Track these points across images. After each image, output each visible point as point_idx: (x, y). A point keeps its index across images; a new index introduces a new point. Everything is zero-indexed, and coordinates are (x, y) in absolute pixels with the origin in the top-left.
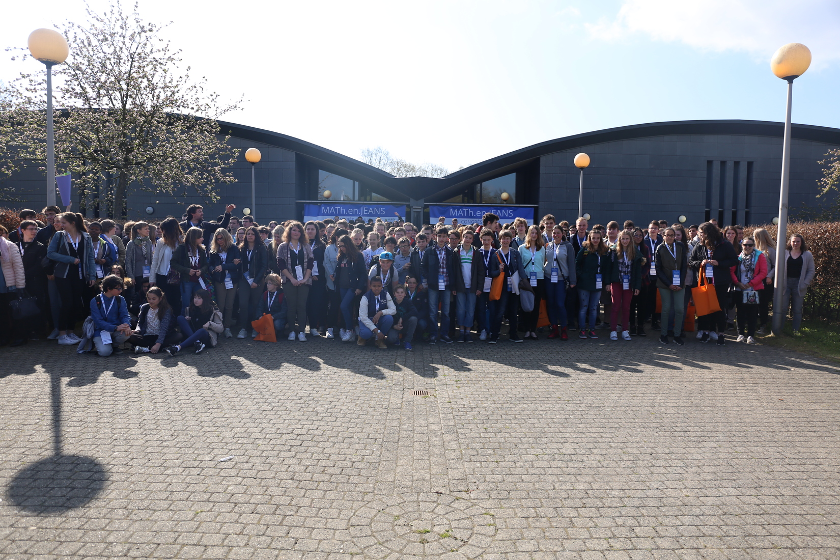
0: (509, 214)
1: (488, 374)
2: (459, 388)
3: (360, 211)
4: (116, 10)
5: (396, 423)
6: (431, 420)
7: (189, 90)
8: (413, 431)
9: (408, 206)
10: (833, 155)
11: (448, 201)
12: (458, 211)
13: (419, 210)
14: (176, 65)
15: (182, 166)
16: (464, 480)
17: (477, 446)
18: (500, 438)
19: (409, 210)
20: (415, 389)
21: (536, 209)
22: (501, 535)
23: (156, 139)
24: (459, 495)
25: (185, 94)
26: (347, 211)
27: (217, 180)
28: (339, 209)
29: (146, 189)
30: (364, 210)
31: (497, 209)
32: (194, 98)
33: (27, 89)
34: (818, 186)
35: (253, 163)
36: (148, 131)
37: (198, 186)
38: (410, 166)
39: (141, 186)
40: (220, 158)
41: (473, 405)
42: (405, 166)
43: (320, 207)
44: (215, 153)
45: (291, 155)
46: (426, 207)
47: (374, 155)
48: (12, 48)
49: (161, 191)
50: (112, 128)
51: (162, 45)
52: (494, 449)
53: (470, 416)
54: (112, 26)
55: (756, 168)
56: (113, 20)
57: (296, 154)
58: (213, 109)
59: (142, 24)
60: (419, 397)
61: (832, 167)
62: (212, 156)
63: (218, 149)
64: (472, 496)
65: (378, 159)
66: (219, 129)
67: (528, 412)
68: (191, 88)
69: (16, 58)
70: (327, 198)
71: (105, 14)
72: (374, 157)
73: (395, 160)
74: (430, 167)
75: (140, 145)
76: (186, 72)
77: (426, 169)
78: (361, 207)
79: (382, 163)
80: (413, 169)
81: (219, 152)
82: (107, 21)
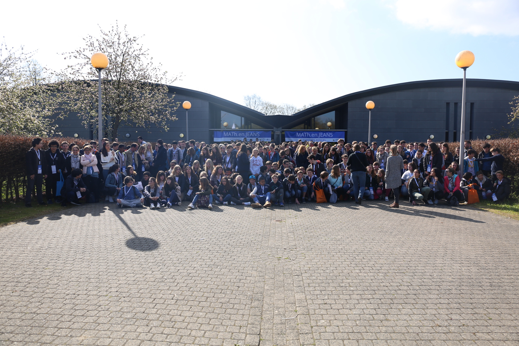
0: (330, 135)
1: (310, 214)
2: (296, 219)
3: (245, 135)
4: (115, 29)
5: (268, 230)
6: (283, 229)
7: (152, 70)
8: (276, 232)
9: (272, 131)
10: (517, 99)
11: (294, 128)
12: (301, 134)
13: (279, 134)
14: (146, 58)
15: (148, 112)
16: (295, 245)
17: (302, 236)
18: (312, 234)
19: (272, 133)
20: (276, 220)
21: (346, 132)
22: (307, 258)
23: (134, 97)
24: (293, 249)
25: (150, 73)
26: (238, 135)
27: (168, 119)
28: (234, 134)
29: (128, 124)
30: (247, 134)
31: (324, 133)
32: (155, 75)
33: (70, 73)
35: (187, 109)
36: (131, 93)
37: (157, 122)
38: (273, 106)
39: (126, 122)
40: (170, 107)
41: (302, 224)
42: (271, 106)
43: (223, 132)
44: (167, 105)
45: (206, 104)
46: (283, 131)
47: (252, 99)
48: (65, 53)
49: (138, 126)
50: (113, 93)
51: (139, 47)
52: (308, 238)
53: (300, 228)
54: (113, 38)
55: (476, 106)
56: (113, 34)
57: (209, 103)
58: (164, 79)
59: (129, 37)
60: (278, 223)
61: (517, 106)
62: (166, 106)
63: (168, 102)
64: (298, 249)
65: (254, 101)
66: (167, 91)
68: (153, 69)
69: (67, 58)
70: (226, 127)
71: (109, 32)
72: (252, 100)
73: (264, 102)
74: (286, 106)
75: (127, 101)
76: (150, 61)
77: (283, 107)
78: (246, 132)
79: (256, 104)
80: (275, 107)
81: (169, 104)
82: (110, 35)
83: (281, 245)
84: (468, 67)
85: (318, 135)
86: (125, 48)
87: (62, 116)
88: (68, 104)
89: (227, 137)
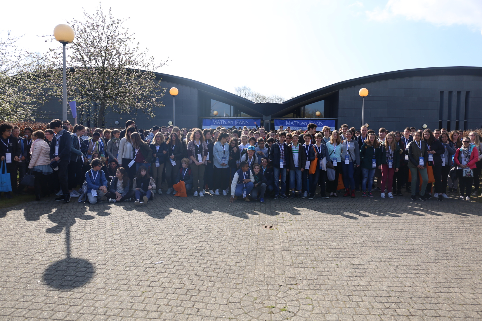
0: (320, 124)
1: (308, 217)
2: (291, 224)
3: (234, 123)
4: (99, 12)
5: (255, 244)
6: (275, 243)
7: (139, 56)
8: (265, 249)
9: (262, 119)
11: (283, 117)
12: (291, 122)
13: (268, 122)
14: (132, 42)
15: (135, 98)
16: (294, 278)
19: (262, 122)
20: (266, 225)
21: (336, 121)
22: (316, 311)
23: (120, 83)
24: (291, 287)
25: (136, 58)
26: (227, 123)
27: (154, 105)
28: (223, 122)
29: (115, 111)
30: (236, 122)
32: (141, 60)
33: (52, 57)
35: (174, 96)
36: (116, 79)
37: (143, 109)
38: (263, 97)
39: (113, 109)
40: (156, 93)
41: (300, 234)
42: (260, 97)
43: (211, 120)
44: (153, 91)
45: (195, 92)
46: (272, 120)
47: (242, 91)
48: (45, 35)
49: (123, 112)
50: (97, 77)
51: (124, 31)
53: (298, 241)
54: (97, 21)
55: (471, 95)
56: (98, 18)
57: (198, 90)
58: (152, 65)
59: (113, 19)
60: (268, 230)
62: (151, 92)
63: (154, 88)
64: (299, 287)
65: (245, 93)
66: (155, 77)
67: (332, 239)
68: (140, 54)
69: (47, 41)
70: (216, 115)
71: (94, 15)
73: (254, 93)
74: (274, 97)
75: (112, 87)
76: (137, 46)
78: (235, 120)
79: (247, 95)
80: (265, 98)
81: (155, 90)
82: (94, 19)
83: (273, 275)
86: (110, 31)
87: (43, 101)
89: (216, 125)
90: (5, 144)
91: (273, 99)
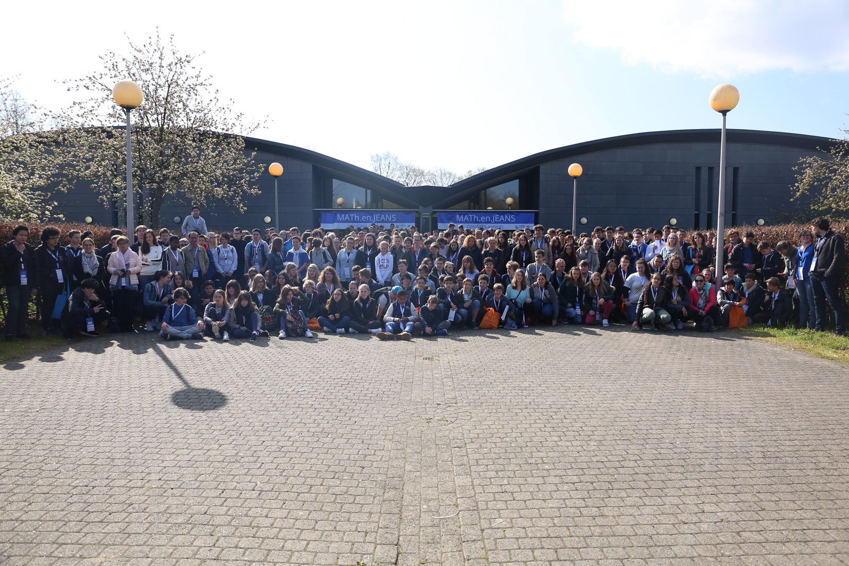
0: (511, 219)
2: (456, 355)
3: (373, 218)
4: (154, 41)
5: (410, 374)
6: (435, 372)
7: (218, 112)
8: (423, 377)
9: (417, 212)
10: (805, 163)
11: (452, 207)
12: (464, 216)
13: (428, 217)
14: (208, 91)
15: (211, 180)
16: (455, 398)
17: (465, 384)
18: (481, 380)
19: (417, 215)
20: (424, 357)
21: (537, 214)
22: (474, 419)
23: (188, 156)
24: (451, 405)
25: (214, 115)
26: (360, 218)
27: (244, 192)
28: (354, 217)
29: (178, 200)
30: (376, 217)
31: (500, 215)
32: (222, 119)
33: (78, 115)
34: (791, 191)
35: (276, 177)
36: (182, 149)
37: (226, 198)
38: (419, 170)
39: (173, 198)
40: (247, 173)
41: (465, 364)
42: (414, 171)
43: (336, 214)
44: (242, 169)
45: (309, 167)
46: (434, 212)
47: (383, 160)
48: (68, 80)
50: (152, 148)
51: (195, 72)
52: (476, 385)
54: (150, 56)
55: (741, 173)
56: (151, 50)
57: (313, 166)
58: (239, 127)
59: (178, 55)
60: (427, 361)
61: (804, 173)
62: (240, 171)
63: (245, 164)
64: (459, 405)
65: (388, 164)
66: (244, 145)
68: (220, 109)
69: (71, 89)
70: (340, 205)
71: (145, 46)
72: (383, 162)
73: (404, 165)
74: (439, 171)
75: (175, 162)
76: (215, 95)
77: (435, 173)
78: (373, 214)
79: (390, 167)
80: (422, 174)
81: (247, 167)
82: (146, 52)
83: (432, 398)
84: (729, 111)
85: (492, 219)
86: (172, 73)
87: (64, 186)
88: (74, 166)
89: (343, 222)
90: (54, 257)
91: (436, 174)
